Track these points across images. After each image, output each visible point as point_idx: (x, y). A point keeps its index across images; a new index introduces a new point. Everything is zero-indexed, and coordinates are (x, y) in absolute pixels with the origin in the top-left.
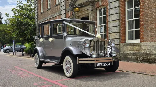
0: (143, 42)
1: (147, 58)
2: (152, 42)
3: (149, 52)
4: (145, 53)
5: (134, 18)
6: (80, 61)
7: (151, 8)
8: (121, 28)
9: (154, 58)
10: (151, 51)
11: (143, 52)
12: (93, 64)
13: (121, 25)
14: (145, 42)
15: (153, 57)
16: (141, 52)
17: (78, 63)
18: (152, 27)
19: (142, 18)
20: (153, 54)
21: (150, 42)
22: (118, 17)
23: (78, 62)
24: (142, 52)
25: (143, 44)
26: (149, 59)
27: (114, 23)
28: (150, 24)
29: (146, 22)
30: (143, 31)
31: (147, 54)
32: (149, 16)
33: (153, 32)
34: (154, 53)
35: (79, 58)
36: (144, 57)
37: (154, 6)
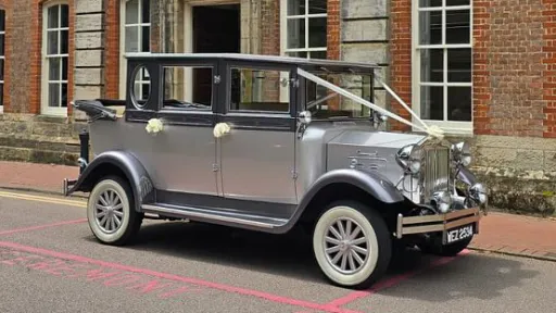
0: (488, 132)
1: (506, 193)
2: (523, 135)
3: (511, 170)
4: (498, 175)
5: (447, 42)
6: (405, 226)
7: (518, 20)
8: (396, 73)
9: (533, 193)
10: (519, 167)
11: (490, 169)
12: (439, 234)
13: (396, 62)
14: (497, 134)
15: (530, 190)
16: (480, 169)
17: (399, 236)
18: (522, 86)
19: (483, 50)
20: (530, 180)
21: (513, 138)
22: (384, 33)
23: (401, 232)
24: (485, 169)
25: (486, 139)
26: (513, 199)
27: (364, 53)
28: (514, 74)
29: (498, 65)
30: (488, 97)
31: (506, 180)
32: (509, 44)
33: (527, 104)
34: (531, 176)
35: (404, 216)
36: (494, 190)
37: (530, 13)
